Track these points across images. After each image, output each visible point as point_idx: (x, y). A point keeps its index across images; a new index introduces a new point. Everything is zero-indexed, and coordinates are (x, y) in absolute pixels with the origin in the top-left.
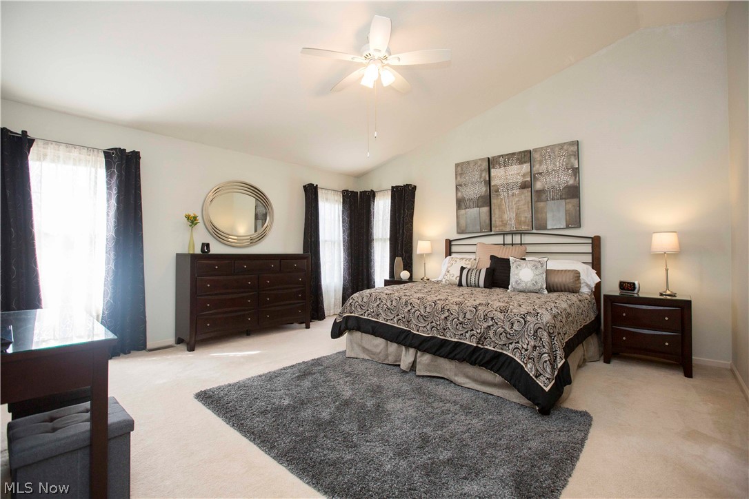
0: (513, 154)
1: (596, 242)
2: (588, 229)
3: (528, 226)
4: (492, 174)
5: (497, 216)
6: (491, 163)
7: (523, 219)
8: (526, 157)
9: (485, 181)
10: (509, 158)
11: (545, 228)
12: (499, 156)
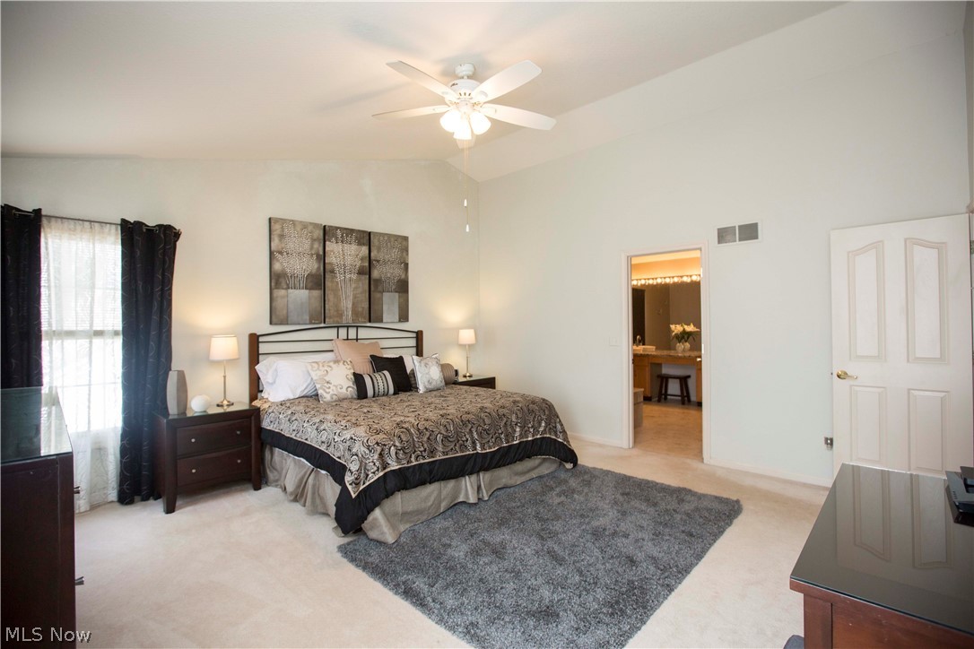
0: (352, 231)
1: (419, 336)
2: (412, 324)
3: (365, 318)
4: (327, 249)
5: (331, 304)
6: (327, 233)
7: (360, 309)
8: (366, 238)
9: (318, 255)
10: (349, 234)
11: (381, 321)
12: (337, 228)
